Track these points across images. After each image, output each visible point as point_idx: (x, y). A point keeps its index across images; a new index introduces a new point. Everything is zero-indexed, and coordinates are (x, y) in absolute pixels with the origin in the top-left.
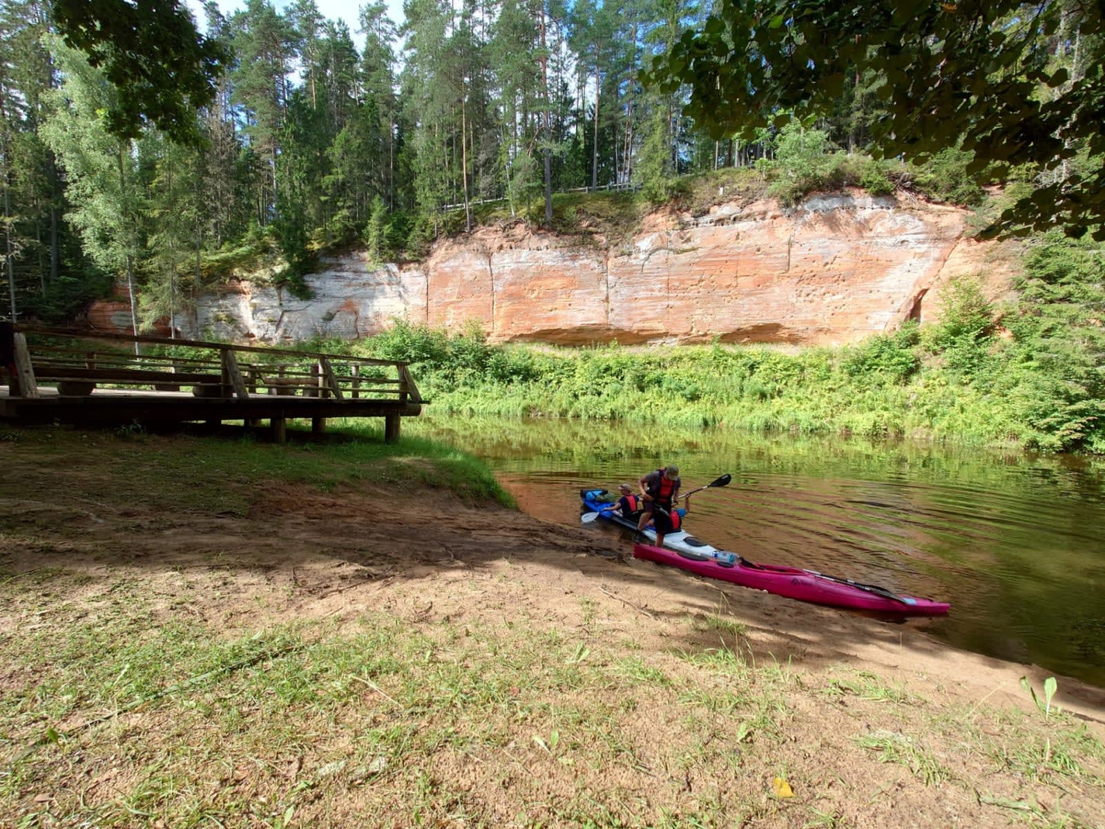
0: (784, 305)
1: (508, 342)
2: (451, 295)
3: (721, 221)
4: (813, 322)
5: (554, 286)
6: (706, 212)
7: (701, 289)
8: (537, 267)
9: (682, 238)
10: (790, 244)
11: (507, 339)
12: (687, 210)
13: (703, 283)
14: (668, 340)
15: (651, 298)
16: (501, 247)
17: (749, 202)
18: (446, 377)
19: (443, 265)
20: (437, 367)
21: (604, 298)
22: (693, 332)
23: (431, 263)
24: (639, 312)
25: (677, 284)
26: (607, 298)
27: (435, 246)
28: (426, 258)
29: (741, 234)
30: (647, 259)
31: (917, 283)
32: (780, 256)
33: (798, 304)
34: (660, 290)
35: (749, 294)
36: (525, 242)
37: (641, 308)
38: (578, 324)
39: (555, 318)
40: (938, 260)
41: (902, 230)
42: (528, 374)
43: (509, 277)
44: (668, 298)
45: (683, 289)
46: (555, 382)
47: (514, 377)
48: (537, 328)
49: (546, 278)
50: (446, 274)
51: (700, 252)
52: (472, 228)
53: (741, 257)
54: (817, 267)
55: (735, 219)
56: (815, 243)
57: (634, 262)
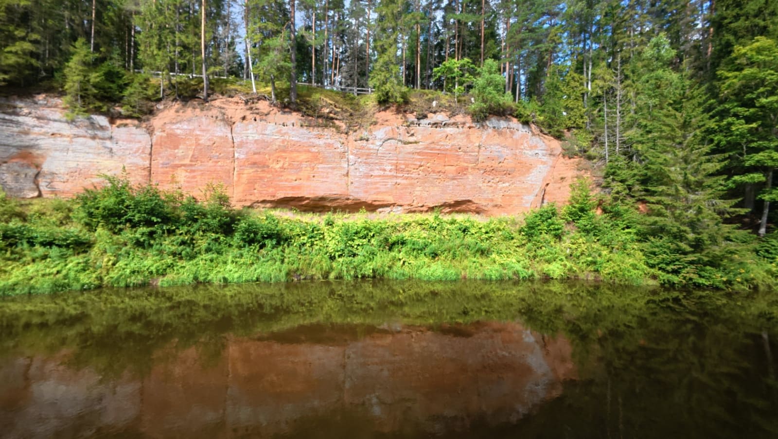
0: (475, 188)
1: (249, 207)
2: (184, 158)
3: (435, 125)
4: (492, 200)
5: (300, 159)
6: (425, 117)
7: (420, 172)
8: (283, 141)
9: (408, 133)
10: (479, 146)
11: (249, 204)
12: (412, 112)
13: (422, 168)
14: (395, 209)
15: (383, 176)
16: (244, 118)
17: (453, 115)
18: (183, 243)
19: (174, 127)
20: (171, 232)
21: (345, 173)
22: (414, 204)
23: (156, 122)
24: (374, 186)
25: (403, 167)
26: (348, 173)
27: (160, 106)
28: (148, 116)
29: (449, 136)
30: (381, 146)
31: (544, 179)
32: (473, 154)
33: (483, 188)
34: (390, 171)
35: (454, 179)
36: (270, 117)
37: (376, 183)
38: (321, 193)
39: (299, 188)
40: (551, 167)
41: (536, 147)
42: (280, 239)
43: (253, 148)
44: (396, 177)
45: (408, 171)
46: (308, 245)
47: (267, 242)
48: (280, 195)
49: (292, 151)
50: (176, 136)
51: (421, 146)
52: (208, 95)
53: (448, 152)
54: (495, 164)
55: (445, 125)
56: (494, 148)
57: (371, 146)
